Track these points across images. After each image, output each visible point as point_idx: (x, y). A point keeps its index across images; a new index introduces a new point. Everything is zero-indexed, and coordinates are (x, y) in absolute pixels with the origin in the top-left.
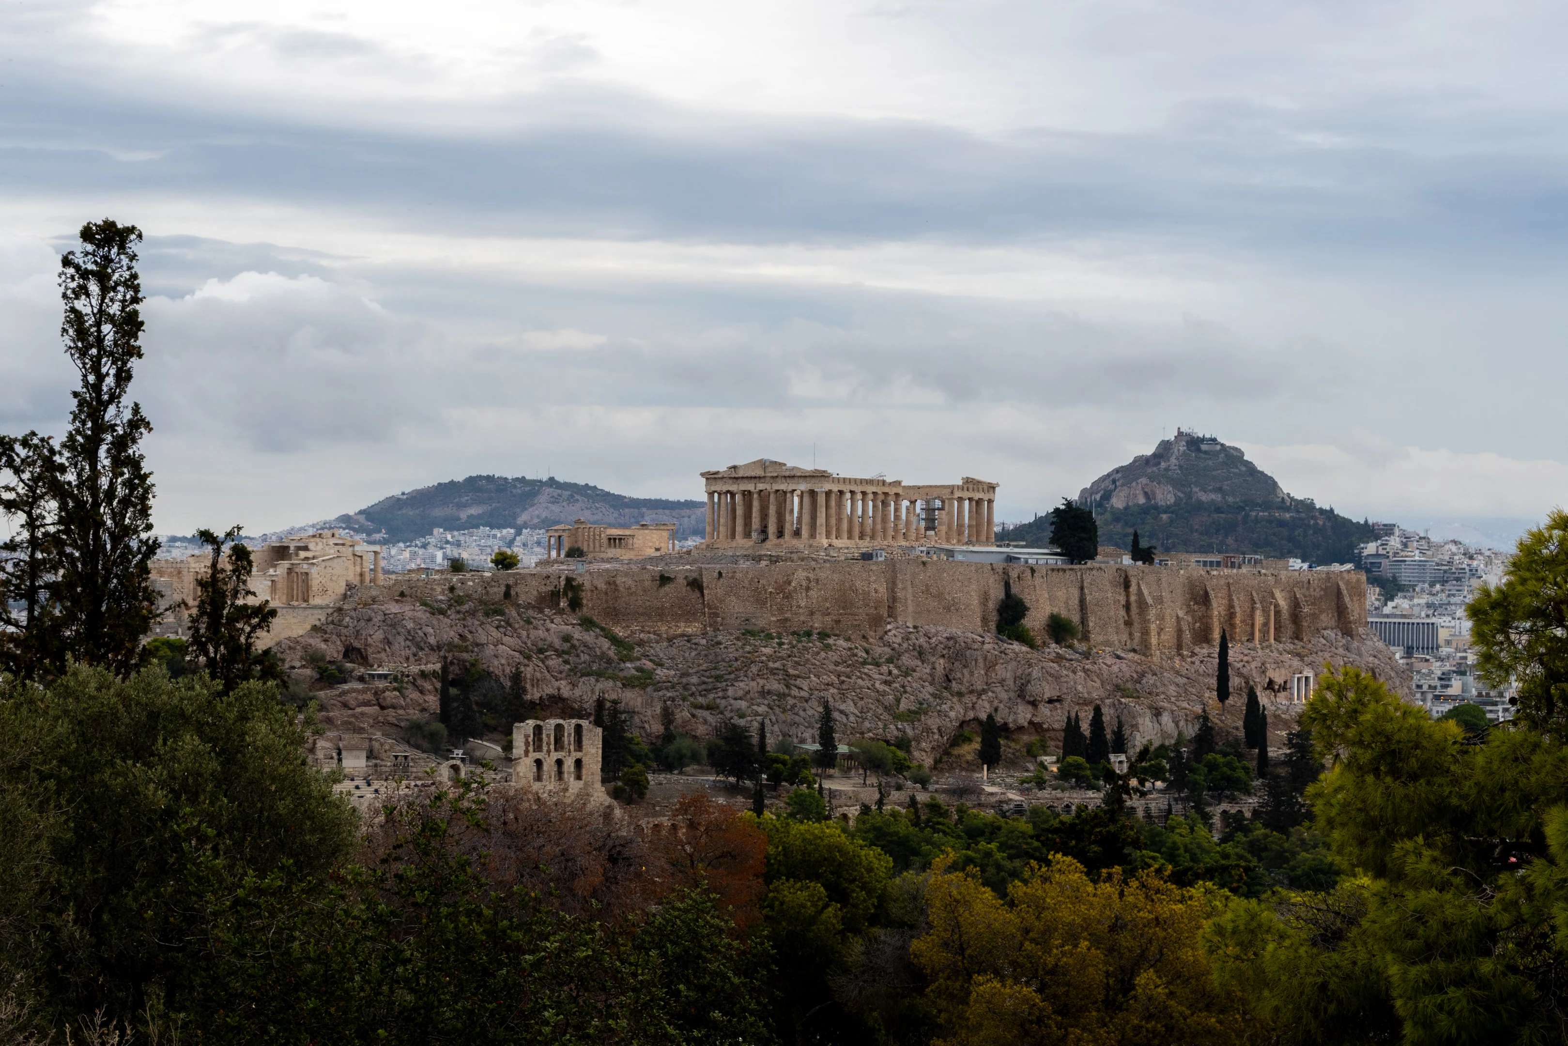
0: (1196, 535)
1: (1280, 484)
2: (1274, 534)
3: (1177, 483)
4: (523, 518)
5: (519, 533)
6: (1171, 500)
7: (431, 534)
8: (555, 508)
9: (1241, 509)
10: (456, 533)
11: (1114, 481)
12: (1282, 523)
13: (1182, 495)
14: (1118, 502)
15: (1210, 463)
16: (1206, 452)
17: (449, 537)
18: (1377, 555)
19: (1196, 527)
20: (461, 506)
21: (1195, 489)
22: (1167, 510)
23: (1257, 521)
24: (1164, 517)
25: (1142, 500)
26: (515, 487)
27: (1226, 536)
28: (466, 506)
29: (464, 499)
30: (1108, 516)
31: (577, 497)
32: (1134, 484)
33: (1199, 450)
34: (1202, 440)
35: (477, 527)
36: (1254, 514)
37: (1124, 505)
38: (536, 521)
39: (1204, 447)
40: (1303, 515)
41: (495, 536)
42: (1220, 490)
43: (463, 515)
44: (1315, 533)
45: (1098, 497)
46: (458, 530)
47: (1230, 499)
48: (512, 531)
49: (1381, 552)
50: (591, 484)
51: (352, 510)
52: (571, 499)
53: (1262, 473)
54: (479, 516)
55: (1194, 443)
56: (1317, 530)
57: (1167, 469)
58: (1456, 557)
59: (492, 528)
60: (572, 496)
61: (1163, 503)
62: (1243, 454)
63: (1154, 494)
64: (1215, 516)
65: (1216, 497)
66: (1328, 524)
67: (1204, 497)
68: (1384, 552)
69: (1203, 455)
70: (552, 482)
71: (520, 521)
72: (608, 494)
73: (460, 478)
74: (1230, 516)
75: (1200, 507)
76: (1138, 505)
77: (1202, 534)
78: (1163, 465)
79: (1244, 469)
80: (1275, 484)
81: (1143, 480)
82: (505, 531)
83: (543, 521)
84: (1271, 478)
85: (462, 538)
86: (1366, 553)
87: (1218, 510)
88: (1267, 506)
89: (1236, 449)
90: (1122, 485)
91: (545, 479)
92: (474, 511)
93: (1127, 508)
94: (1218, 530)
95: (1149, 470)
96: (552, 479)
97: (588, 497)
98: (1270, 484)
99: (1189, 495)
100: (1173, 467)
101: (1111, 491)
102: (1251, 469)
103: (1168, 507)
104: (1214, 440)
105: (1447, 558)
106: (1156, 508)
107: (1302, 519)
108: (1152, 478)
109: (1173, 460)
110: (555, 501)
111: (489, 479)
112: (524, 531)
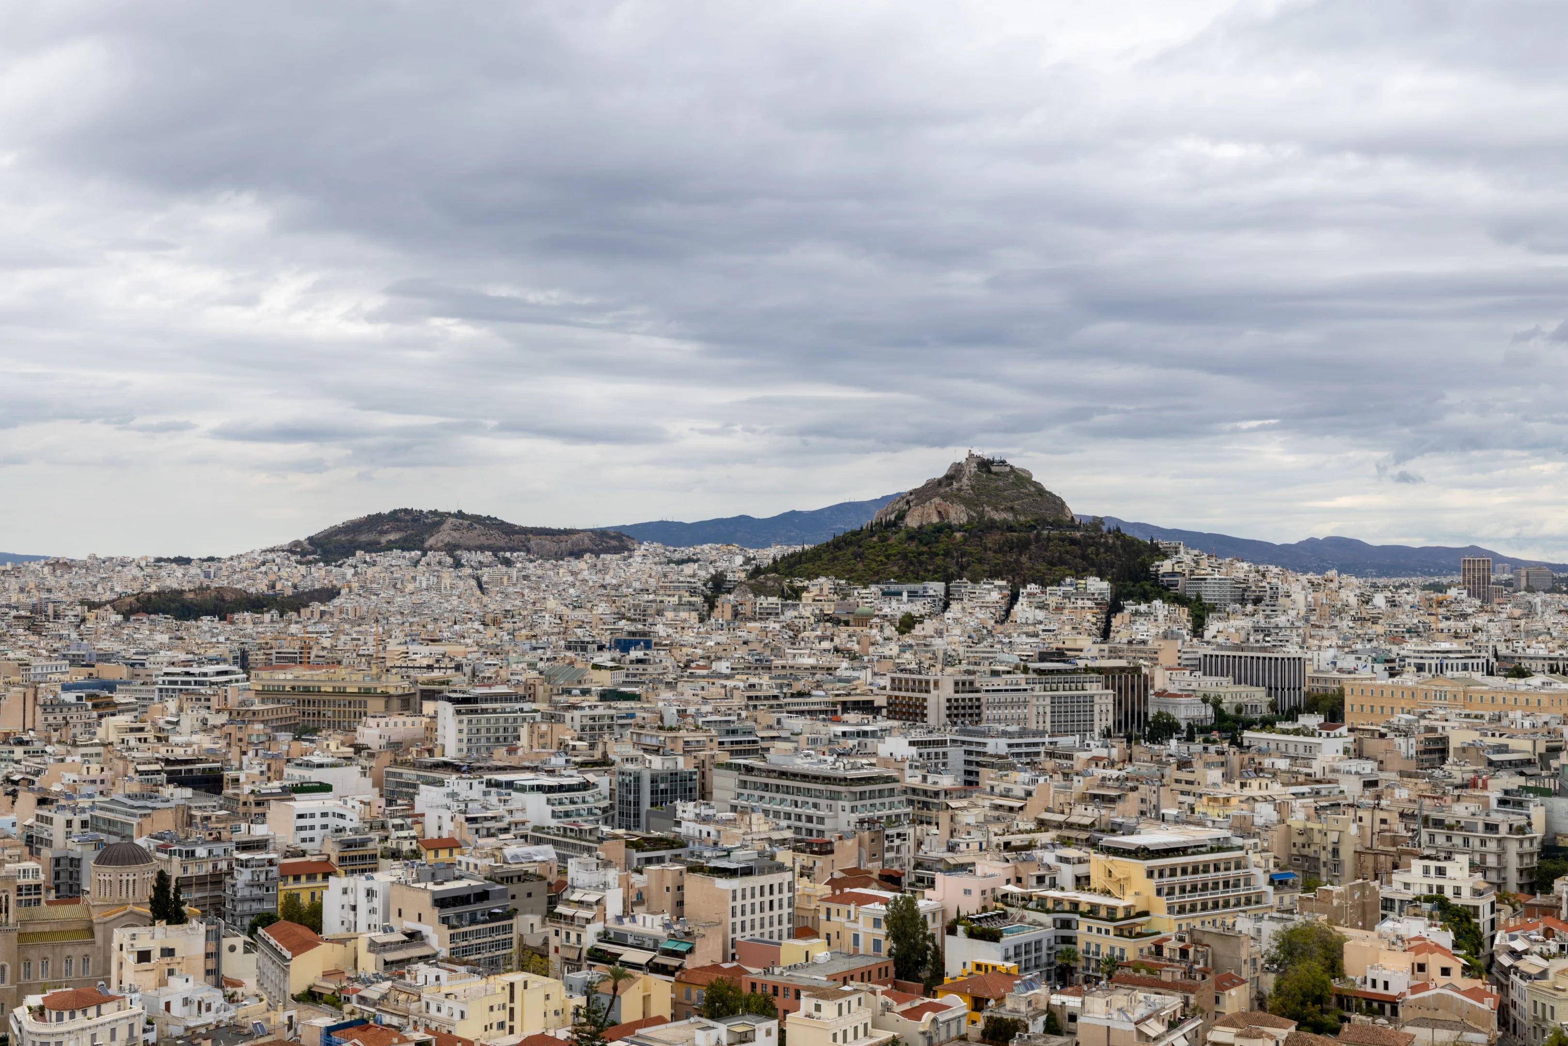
0: (990, 554)
1: (1068, 504)
2: (1067, 552)
3: (968, 503)
4: (431, 541)
5: (424, 554)
6: (964, 519)
7: (354, 555)
8: (457, 535)
9: (1033, 527)
10: (374, 555)
11: (908, 502)
12: (1073, 542)
13: (974, 515)
14: (912, 521)
15: (1001, 483)
16: (996, 474)
17: (368, 559)
18: (1173, 574)
19: (990, 545)
20: (383, 533)
21: (987, 509)
22: (960, 528)
23: (1049, 539)
24: (958, 535)
25: (935, 519)
26: (427, 518)
27: (1020, 555)
28: (386, 532)
29: (385, 528)
30: (902, 535)
31: (475, 525)
32: (928, 504)
33: (989, 471)
34: (992, 462)
35: (391, 549)
36: (1046, 532)
37: (918, 524)
38: (440, 544)
39: (994, 469)
40: (1093, 534)
41: (404, 557)
42: (1012, 509)
43: (384, 540)
44: (1106, 552)
45: (893, 517)
46: (376, 552)
47: (1022, 518)
48: (419, 553)
49: (1177, 569)
50: (493, 516)
51: (302, 537)
52: (470, 527)
53: (1050, 493)
54: (396, 541)
55: (985, 465)
56: (1109, 549)
57: (959, 490)
58: (1251, 575)
59: (403, 550)
60: (471, 525)
61: (956, 522)
62: (1031, 475)
63: (947, 513)
64: (1008, 534)
65: (1009, 517)
66: (1119, 543)
67: (998, 516)
68: (1180, 570)
69: (993, 476)
70: (460, 515)
71: (427, 545)
72: (502, 523)
73: (386, 511)
74: (1022, 534)
75: (992, 526)
76: (930, 524)
77: (995, 552)
78: (955, 485)
79: (1033, 489)
80: (1063, 503)
81: (937, 500)
82: (413, 553)
83: (446, 545)
84: (1059, 498)
85: (378, 559)
86: (1162, 571)
87: (1011, 529)
88: (1058, 525)
89: (1024, 471)
90: (916, 505)
91: (454, 510)
92: (392, 537)
93: (921, 527)
94: (1011, 549)
95: (942, 490)
96: (460, 512)
97: (485, 525)
98: (1058, 504)
99: (981, 515)
100: (965, 487)
101: (905, 511)
102: (1040, 491)
103: (962, 526)
104: (1003, 463)
105: (1242, 576)
106: (949, 526)
107: (1093, 538)
108: (944, 498)
109: (965, 481)
110: (456, 528)
111: (406, 511)
112: (429, 553)
